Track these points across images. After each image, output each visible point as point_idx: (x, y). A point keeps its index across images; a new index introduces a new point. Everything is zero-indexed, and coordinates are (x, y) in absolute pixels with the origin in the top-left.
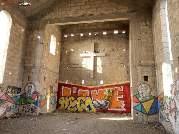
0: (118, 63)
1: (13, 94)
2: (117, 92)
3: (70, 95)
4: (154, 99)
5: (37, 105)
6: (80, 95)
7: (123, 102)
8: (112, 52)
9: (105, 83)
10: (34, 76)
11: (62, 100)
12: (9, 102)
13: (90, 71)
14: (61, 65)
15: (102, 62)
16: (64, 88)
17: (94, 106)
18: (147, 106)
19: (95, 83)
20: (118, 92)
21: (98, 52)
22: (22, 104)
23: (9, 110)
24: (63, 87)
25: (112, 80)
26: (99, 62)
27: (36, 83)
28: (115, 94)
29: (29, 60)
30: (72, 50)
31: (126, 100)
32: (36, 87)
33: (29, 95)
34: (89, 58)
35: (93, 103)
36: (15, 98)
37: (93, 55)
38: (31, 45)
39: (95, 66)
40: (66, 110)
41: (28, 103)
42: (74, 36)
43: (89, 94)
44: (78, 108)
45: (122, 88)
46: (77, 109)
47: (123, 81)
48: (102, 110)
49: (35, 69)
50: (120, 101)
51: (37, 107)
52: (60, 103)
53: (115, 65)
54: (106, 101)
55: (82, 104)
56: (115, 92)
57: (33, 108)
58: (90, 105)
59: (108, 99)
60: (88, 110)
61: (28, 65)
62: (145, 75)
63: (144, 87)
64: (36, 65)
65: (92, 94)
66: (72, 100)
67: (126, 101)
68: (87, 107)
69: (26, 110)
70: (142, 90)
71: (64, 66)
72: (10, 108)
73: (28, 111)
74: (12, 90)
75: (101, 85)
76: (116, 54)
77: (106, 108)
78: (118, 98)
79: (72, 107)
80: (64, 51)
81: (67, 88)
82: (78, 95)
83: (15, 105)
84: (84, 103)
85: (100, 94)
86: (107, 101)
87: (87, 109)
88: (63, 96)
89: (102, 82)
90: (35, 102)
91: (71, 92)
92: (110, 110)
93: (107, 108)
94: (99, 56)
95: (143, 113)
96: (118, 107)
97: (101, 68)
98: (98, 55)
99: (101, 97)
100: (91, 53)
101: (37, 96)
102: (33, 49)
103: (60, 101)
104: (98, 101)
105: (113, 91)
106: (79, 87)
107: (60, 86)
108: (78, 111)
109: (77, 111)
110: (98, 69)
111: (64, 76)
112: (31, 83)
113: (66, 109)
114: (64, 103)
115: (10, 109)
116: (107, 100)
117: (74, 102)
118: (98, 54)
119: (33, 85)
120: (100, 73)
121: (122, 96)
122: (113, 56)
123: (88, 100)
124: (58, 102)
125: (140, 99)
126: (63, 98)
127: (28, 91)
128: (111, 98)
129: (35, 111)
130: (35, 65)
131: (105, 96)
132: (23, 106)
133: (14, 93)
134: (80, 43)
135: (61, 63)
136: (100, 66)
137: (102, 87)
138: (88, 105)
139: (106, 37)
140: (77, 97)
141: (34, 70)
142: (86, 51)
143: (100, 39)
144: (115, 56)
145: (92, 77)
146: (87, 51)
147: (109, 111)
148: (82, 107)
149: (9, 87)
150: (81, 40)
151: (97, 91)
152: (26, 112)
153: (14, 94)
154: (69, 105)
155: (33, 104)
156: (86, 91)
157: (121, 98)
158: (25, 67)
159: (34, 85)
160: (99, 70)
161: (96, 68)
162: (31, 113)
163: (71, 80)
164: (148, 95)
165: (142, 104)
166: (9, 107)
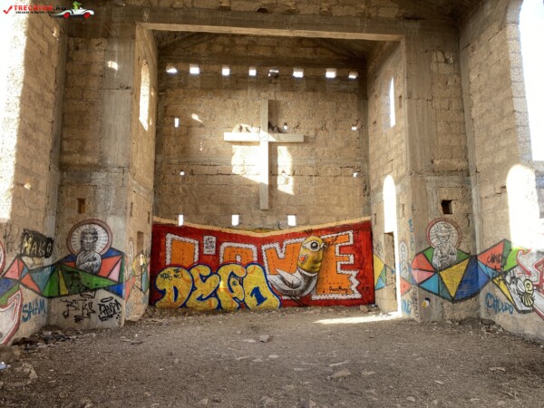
0: (337, 164)
1: (35, 259)
2: (337, 248)
3: (196, 259)
4: (467, 261)
5: (120, 294)
6: (227, 259)
7: (354, 273)
8: (322, 132)
9: (304, 222)
10: (102, 196)
11: (166, 276)
12: (26, 286)
13: (258, 186)
14: (158, 166)
15: (294, 162)
16: (173, 240)
17: (272, 289)
18: (452, 279)
19: (275, 221)
20: (340, 247)
21: (280, 131)
22: (63, 293)
23: (26, 315)
24: (169, 236)
25: (321, 212)
26: (285, 159)
27: (111, 221)
28: (331, 254)
29: (79, 143)
30: (195, 117)
31: (360, 268)
32: (114, 236)
33: (89, 260)
34: (252, 147)
35: (267, 281)
36: (39, 274)
37: (266, 137)
38: (83, 90)
39: (273, 172)
40: (181, 307)
41: (87, 289)
42: (201, 73)
43: (255, 255)
44: (220, 298)
45: (351, 235)
46: (219, 301)
47: (351, 217)
48: (297, 300)
49: (104, 175)
50: (347, 272)
51: (119, 300)
52: (160, 287)
53: (329, 171)
54: (306, 273)
55: (233, 287)
56: (332, 247)
57: (107, 304)
58: (261, 289)
59: (313, 268)
60: (255, 303)
61: (75, 158)
62: (445, 197)
63: (443, 229)
64: (106, 159)
65: (264, 254)
66: (201, 276)
67: (362, 272)
68: (252, 295)
69: (79, 313)
70: (438, 237)
71: (169, 168)
72: (28, 309)
73: (88, 314)
74: (32, 243)
75: (291, 227)
76: (334, 139)
77: (306, 293)
78: (339, 263)
79: (204, 297)
80: (168, 120)
81: (181, 238)
82: (221, 261)
83: (40, 298)
84: (241, 284)
85: (290, 255)
86: (310, 275)
87: (251, 301)
88: (171, 266)
89: (292, 220)
90: (112, 283)
91: (197, 250)
92: (318, 298)
93: (310, 294)
94: (285, 141)
95: (443, 298)
96: (340, 288)
97: (291, 179)
98: (283, 137)
99: (292, 262)
100: (259, 132)
101: (118, 266)
102: (92, 104)
103: (159, 280)
104: (285, 275)
105: (326, 244)
106: (221, 237)
107: (159, 232)
108: (222, 308)
109: (220, 309)
110: (280, 180)
111: (172, 202)
112: (92, 222)
113: (184, 305)
114: (175, 288)
115: (29, 313)
116: (308, 272)
117: (208, 280)
118: (281, 135)
119: (99, 229)
120: (288, 194)
121: (352, 257)
122: (324, 143)
123: (252, 272)
124: (152, 285)
125: (436, 261)
126: (171, 271)
127: (82, 249)
128: (319, 264)
129: (115, 313)
130: (102, 159)
131: (304, 260)
132: (64, 299)
133: (38, 256)
134: (221, 96)
135: (160, 158)
136: (289, 171)
137: (295, 235)
138: (253, 287)
139: (303, 86)
140: (219, 267)
141: (99, 178)
142: (244, 126)
143: (284, 89)
144: (329, 143)
145: (264, 204)
146: (247, 126)
147: (316, 301)
148: (235, 295)
149: (26, 234)
150: (226, 88)
151: (281, 246)
152: (78, 319)
153: (37, 261)
154: (192, 290)
155: (107, 293)
156: (247, 246)
157: (348, 265)
158: (63, 167)
159: (104, 228)
160: (286, 186)
161: (276, 180)
162: (100, 323)
163: (197, 213)
164: (454, 250)
165: (440, 275)
166: (26, 306)
